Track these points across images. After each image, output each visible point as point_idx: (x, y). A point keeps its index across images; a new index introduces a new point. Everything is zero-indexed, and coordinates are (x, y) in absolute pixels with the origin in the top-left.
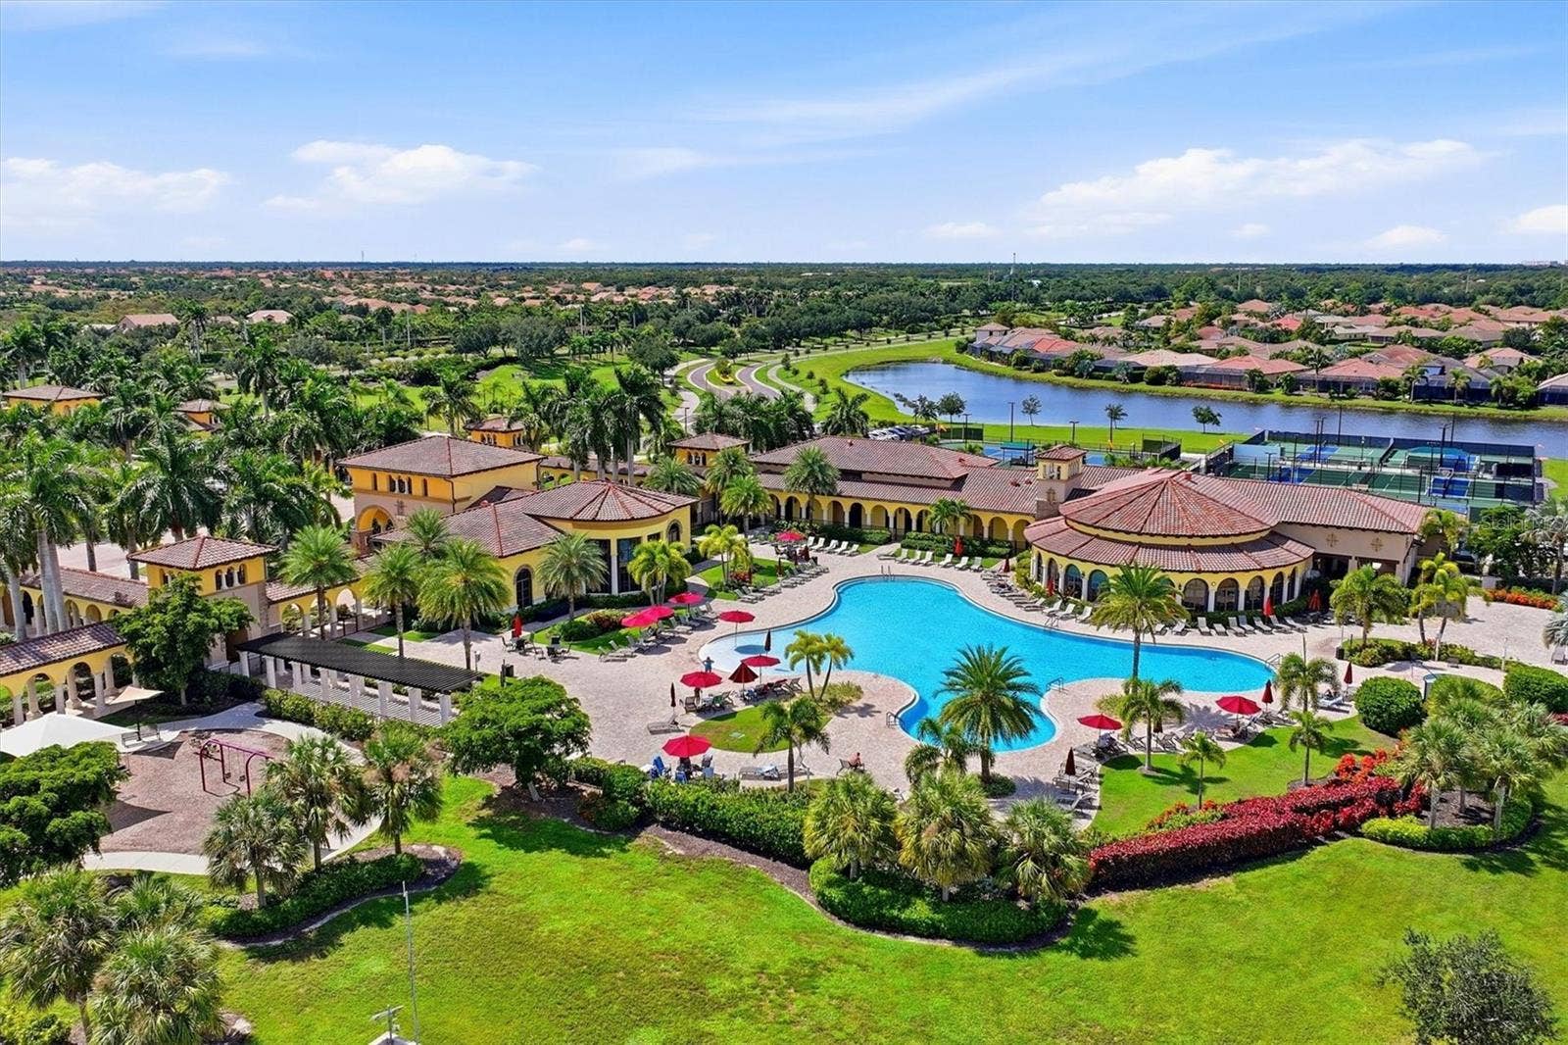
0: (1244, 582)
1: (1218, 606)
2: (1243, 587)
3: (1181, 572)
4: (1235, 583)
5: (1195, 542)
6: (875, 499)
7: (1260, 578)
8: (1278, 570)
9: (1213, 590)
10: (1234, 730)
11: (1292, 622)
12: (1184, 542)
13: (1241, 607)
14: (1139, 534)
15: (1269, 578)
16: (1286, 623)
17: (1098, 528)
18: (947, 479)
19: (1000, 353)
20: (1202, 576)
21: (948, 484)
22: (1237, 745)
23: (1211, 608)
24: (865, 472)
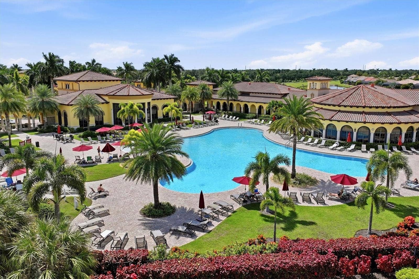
0: (390, 129)
1: (375, 141)
2: (389, 132)
3: (356, 122)
4: (385, 130)
5: (367, 110)
6: (251, 102)
7: (400, 128)
8: (410, 125)
9: (372, 133)
10: (339, 195)
11: (414, 150)
12: (361, 110)
13: (388, 141)
14: (339, 106)
15: (405, 128)
16: (410, 150)
17: (322, 104)
18: (279, 94)
19: (353, 82)
20: (367, 125)
21: (280, 96)
22: (340, 203)
23: (372, 141)
24: (250, 93)
